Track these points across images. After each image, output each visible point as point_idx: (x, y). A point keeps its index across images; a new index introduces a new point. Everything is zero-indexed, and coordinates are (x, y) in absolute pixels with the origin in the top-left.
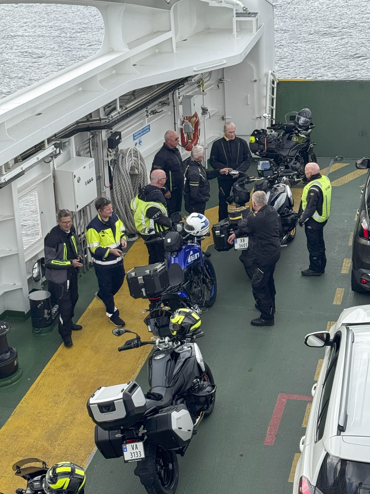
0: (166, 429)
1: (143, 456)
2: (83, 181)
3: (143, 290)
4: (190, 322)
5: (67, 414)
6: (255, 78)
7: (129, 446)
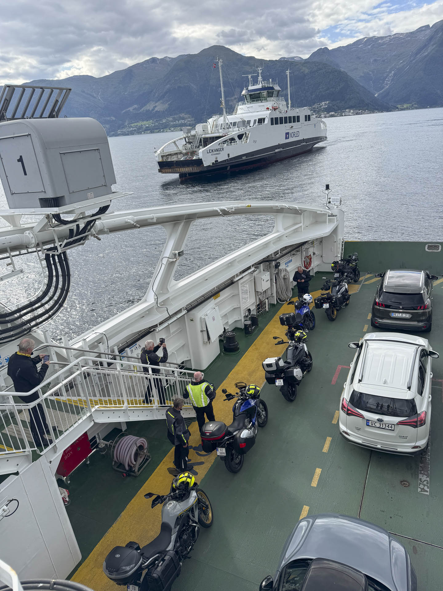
0: (291, 375)
1: (283, 385)
2: (265, 281)
3: (286, 322)
4: (303, 336)
6: (335, 241)
7: (278, 380)
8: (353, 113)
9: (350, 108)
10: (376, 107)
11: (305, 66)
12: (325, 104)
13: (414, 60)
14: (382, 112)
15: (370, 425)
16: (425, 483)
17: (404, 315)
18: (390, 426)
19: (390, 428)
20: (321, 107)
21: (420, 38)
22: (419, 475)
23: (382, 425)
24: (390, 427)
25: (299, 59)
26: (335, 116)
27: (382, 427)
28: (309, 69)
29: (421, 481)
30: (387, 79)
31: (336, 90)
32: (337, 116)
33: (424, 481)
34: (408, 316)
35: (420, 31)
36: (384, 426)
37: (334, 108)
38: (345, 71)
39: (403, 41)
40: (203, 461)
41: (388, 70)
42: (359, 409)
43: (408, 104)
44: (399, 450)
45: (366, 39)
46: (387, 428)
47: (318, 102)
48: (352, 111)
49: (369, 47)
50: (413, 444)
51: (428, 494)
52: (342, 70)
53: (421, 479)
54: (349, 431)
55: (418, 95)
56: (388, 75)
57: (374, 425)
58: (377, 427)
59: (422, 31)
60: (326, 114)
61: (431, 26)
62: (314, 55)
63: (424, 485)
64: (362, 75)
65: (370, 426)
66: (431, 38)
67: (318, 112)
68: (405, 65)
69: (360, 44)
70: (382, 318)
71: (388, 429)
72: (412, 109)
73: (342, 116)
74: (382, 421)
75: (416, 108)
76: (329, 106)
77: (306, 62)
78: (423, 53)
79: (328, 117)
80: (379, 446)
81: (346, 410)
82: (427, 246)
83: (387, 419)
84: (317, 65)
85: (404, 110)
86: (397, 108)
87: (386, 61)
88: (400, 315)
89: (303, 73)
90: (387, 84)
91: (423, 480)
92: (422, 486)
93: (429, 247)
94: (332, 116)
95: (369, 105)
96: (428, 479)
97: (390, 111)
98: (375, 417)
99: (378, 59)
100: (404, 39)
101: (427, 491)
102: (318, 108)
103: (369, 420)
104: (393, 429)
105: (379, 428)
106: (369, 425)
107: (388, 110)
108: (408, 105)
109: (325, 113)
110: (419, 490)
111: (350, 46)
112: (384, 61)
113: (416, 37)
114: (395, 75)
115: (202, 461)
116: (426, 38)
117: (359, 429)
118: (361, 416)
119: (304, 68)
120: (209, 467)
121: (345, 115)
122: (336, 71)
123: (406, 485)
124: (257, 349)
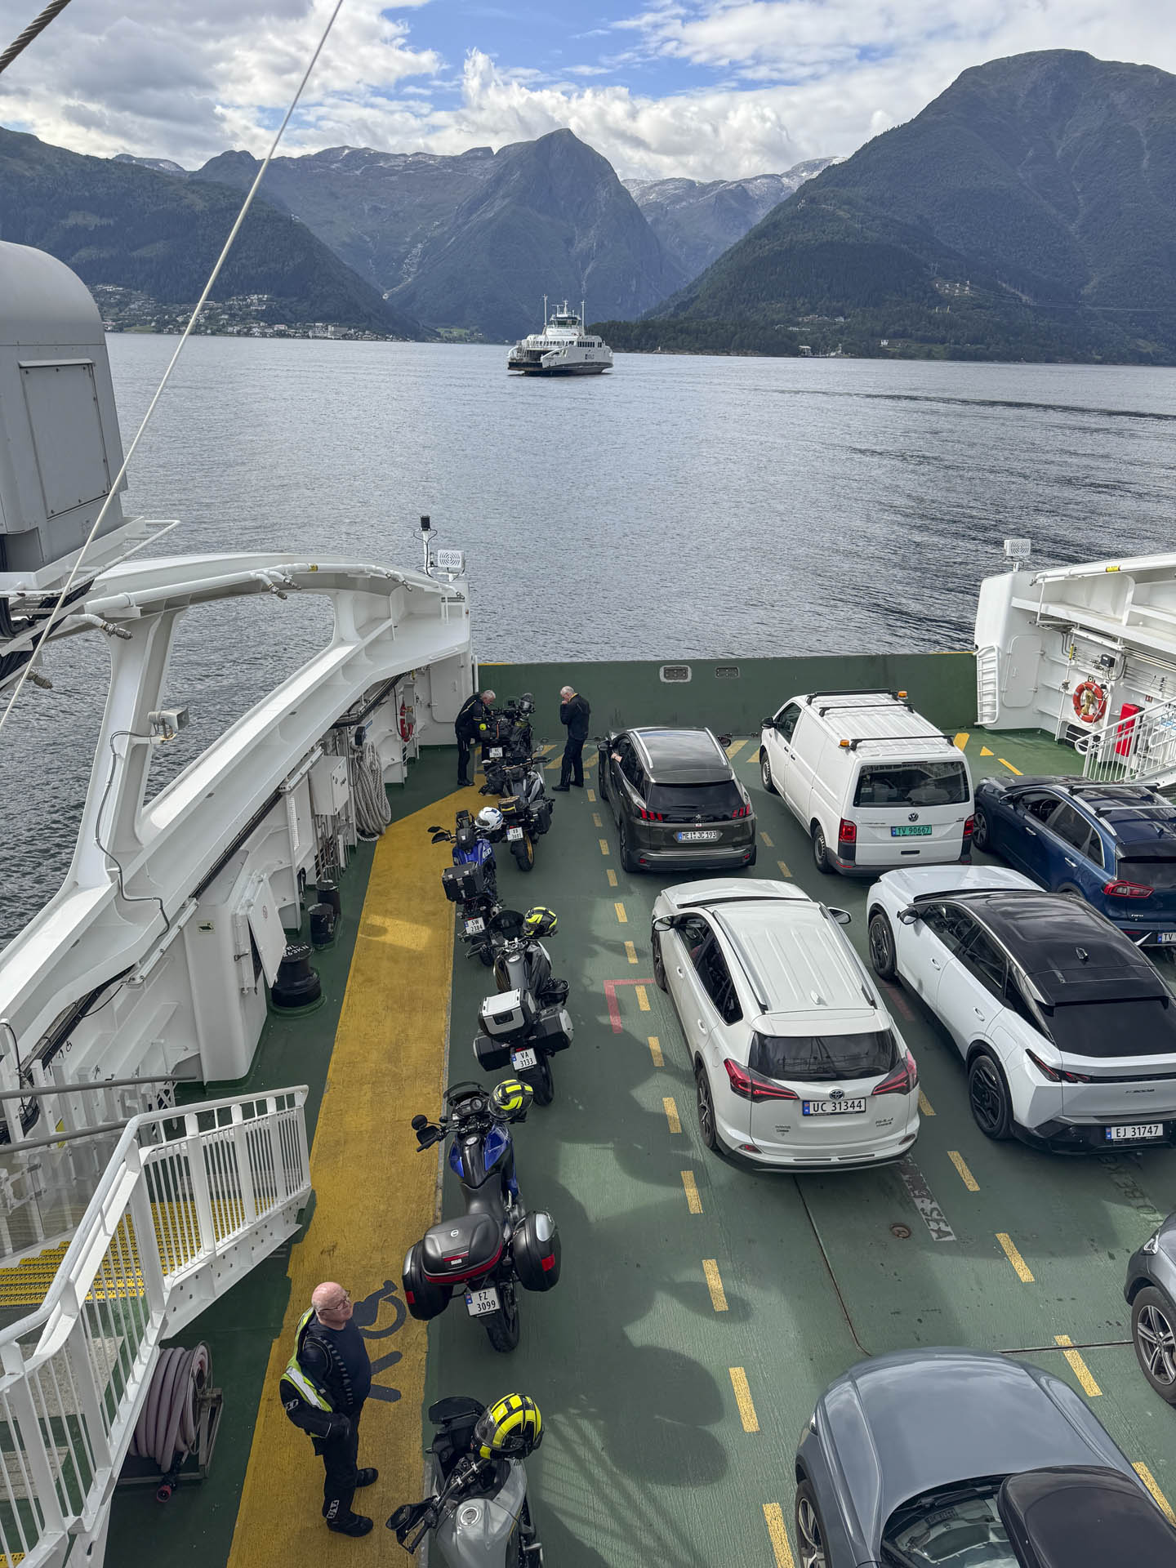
0: (556, 1030)
1: (535, 1063)
2: (339, 783)
3: (463, 892)
5: (397, 1032)
7: (518, 1055)
8: (334, 333)
9: (327, 319)
10: (390, 327)
11: (193, 192)
12: (260, 300)
13: (465, 224)
14: (405, 340)
15: (812, 1112)
16: (935, 1214)
17: (705, 835)
18: (856, 1102)
19: (857, 1109)
20: (248, 306)
21: (475, 175)
22: (914, 1202)
23: (838, 1106)
24: (856, 1105)
25: (173, 169)
26: (289, 336)
27: (838, 1111)
28: (207, 201)
29: (926, 1214)
30: (407, 261)
31: (286, 269)
32: (294, 337)
33: (931, 1213)
34: (711, 836)
35: (472, 158)
36: (843, 1107)
37: (283, 316)
38: (304, 222)
39: (435, 173)
40: (394, 1349)
41: (408, 239)
42: (780, 1079)
43: (461, 328)
44: (879, 1155)
45: (347, 151)
46: (850, 1109)
47: (239, 294)
48: (331, 328)
49: (358, 173)
50: (902, 1134)
51: (952, 1238)
52: (296, 218)
53: (923, 1210)
54: (758, 1142)
55: (483, 309)
56: (409, 252)
57: (820, 1111)
58: (828, 1114)
59: (477, 158)
60: (265, 327)
61: (495, 151)
62: (213, 163)
63: (937, 1222)
64: (347, 240)
65: (812, 1115)
66: (499, 180)
67: (243, 319)
68: (445, 232)
69: (336, 162)
70: (657, 849)
71: (851, 1113)
72: (472, 342)
73: (308, 337)
74: (841, 1096)
75: (482, 342)
76: (271, 307)
77: (195, 181)
78: (483, 212)
79: (271, 337)
80: (835, 1160)
81: (749, 1090)
82: (662, 670)
83: (850, 1087)
84: (228, 193)
85: (454, 342)
86: (439, 335)
87: (401, 214)
88: (697, 834)
89: (188, 207)
90: (409, 273)
91: (928, 1210)
92: (933, 1226)
93: (669, 673)
94: (281, 335)
95: (372, 319)
96: (935, 1205)
97: (423, 340)
98: (827, 1089)
99: (383, 207)
100: (438, 168)
101: (949, 1234)
102: (240, 309)
103: (809, 1101)
104: (863, 1109)
105: (832, 1114)
106: (809, 1115)
107: (419, 336)
108: (463, 331)
109: (262, 324)
110: (934, 1235)
111: (309, 160)
112: (396, 214)
113: (465, 170)
114: (425, 253)
115: (390, 1351)
116: (488, 177)
117: (784, 1130)
118: (790, 1095)
119: (190, 196)
120: (424, 1363)
121: (315, 337)
122: (280, 220)
123: (906, 1235)
124: (370, 980)
